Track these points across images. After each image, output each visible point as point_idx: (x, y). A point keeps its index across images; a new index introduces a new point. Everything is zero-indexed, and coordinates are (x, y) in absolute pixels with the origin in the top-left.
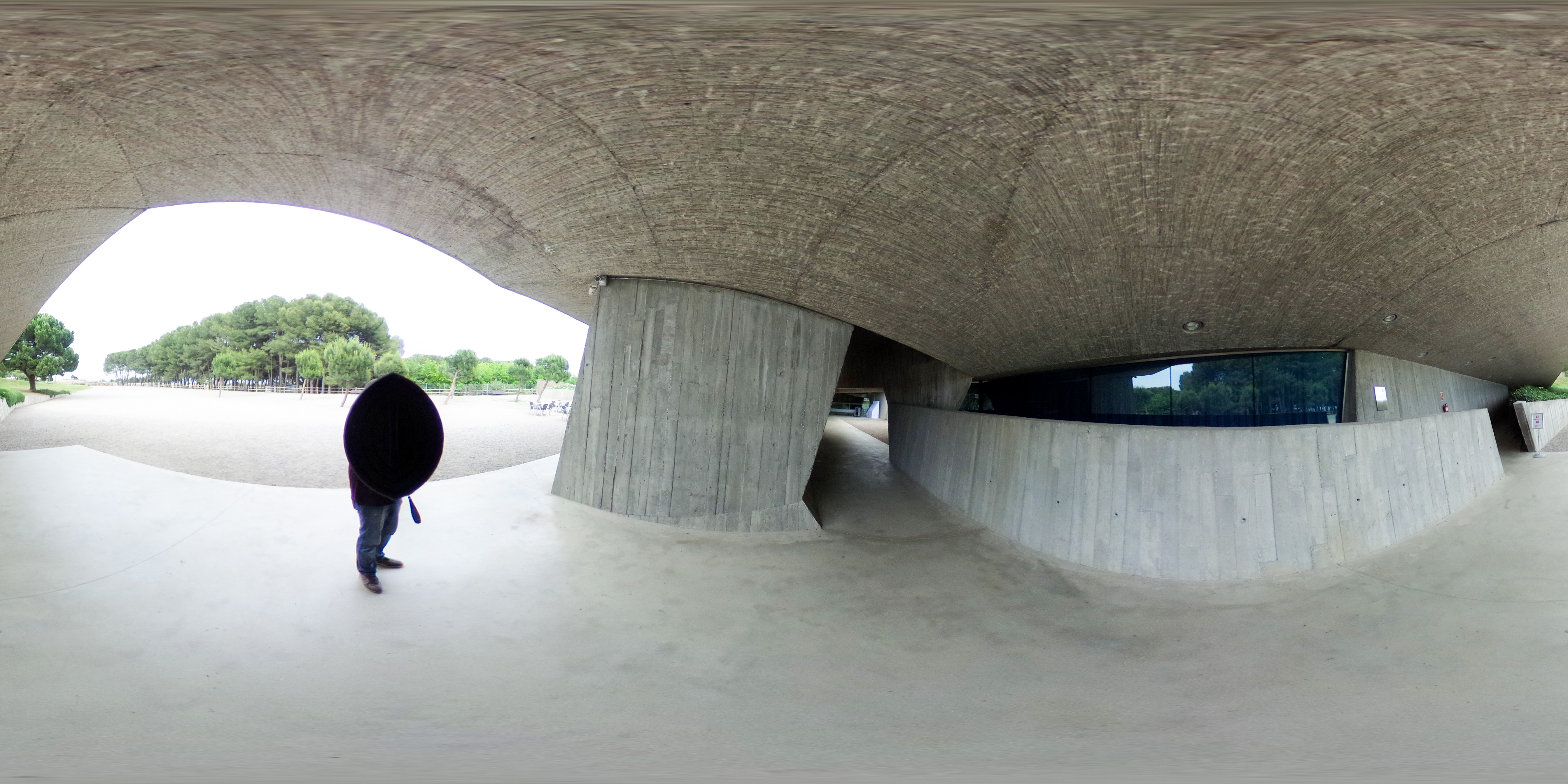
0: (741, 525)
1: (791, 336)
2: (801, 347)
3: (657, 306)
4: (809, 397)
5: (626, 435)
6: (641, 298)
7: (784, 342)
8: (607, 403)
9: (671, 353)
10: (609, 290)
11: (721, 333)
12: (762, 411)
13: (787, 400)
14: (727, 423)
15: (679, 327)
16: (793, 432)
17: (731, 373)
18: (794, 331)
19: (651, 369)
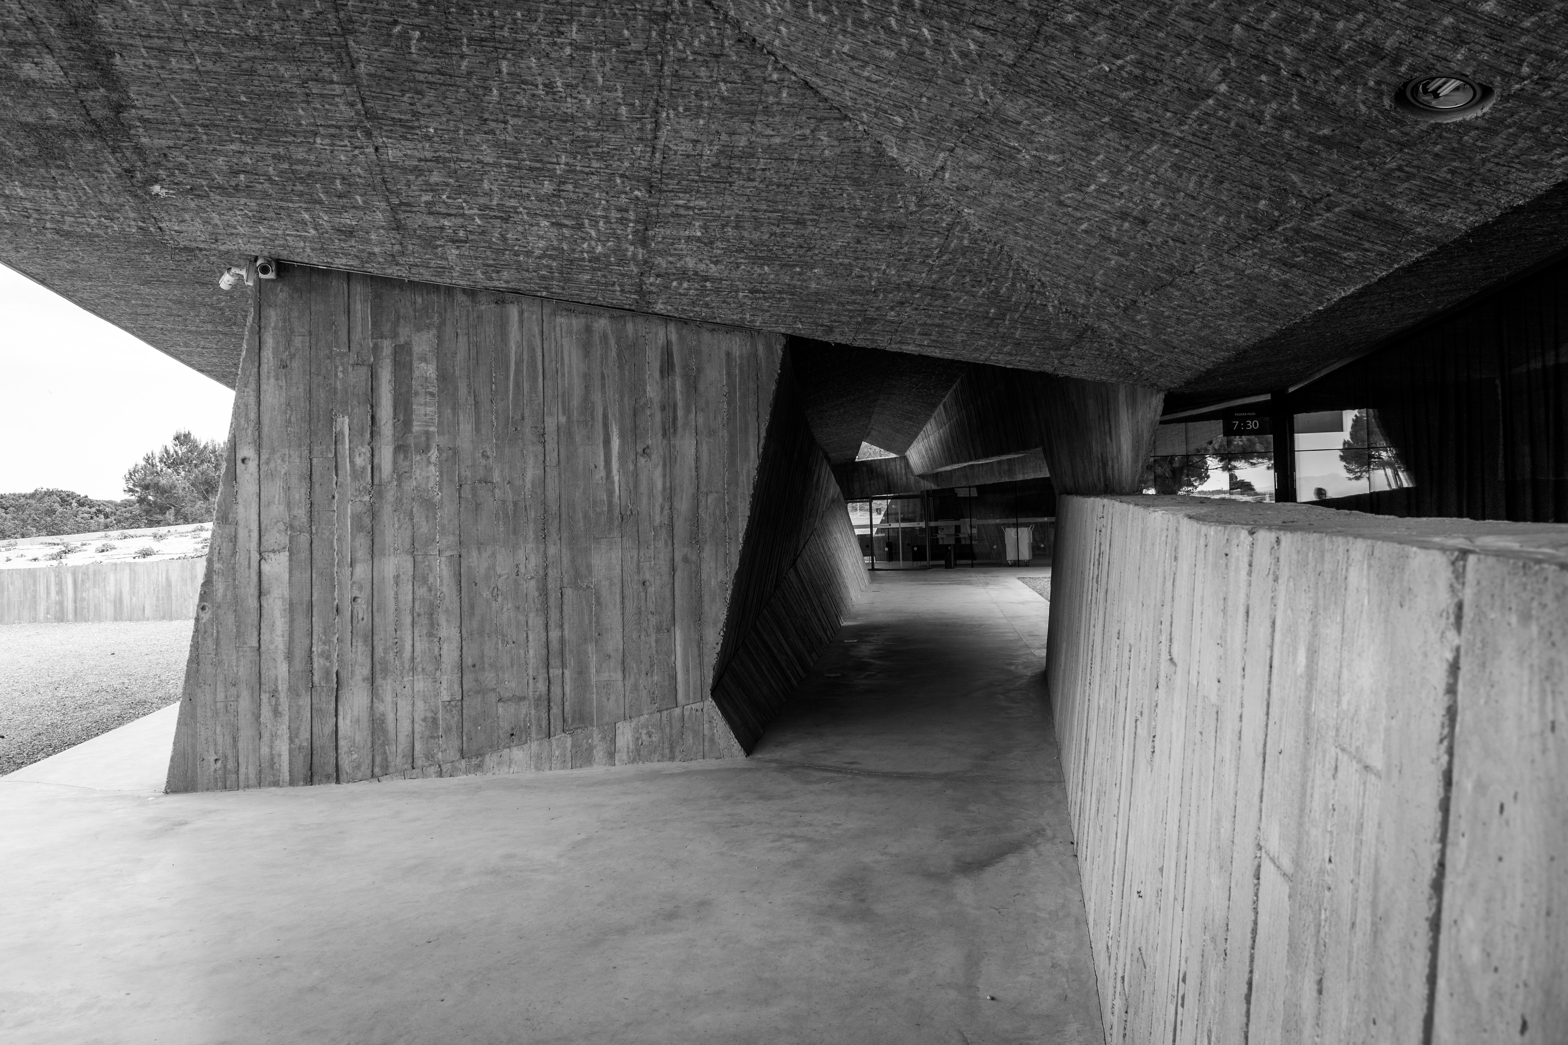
0: (599, 753)
1: (657, 375)
2: (679, 396)
3: (395, 335)
4: (703, 489)
5: (354, 599)
6: (359, 315)
7: (645, 392)
8: (304, 538)
9: (432, 429)
10: (282, 294)
11: (526, 386)
12: (616, 523)
13: (660, 500)
14: (552, 550)
15: (444, 377)
16: (678, 557)
17: (552, 458)
18: (662, 366)
19: (395, 462)
